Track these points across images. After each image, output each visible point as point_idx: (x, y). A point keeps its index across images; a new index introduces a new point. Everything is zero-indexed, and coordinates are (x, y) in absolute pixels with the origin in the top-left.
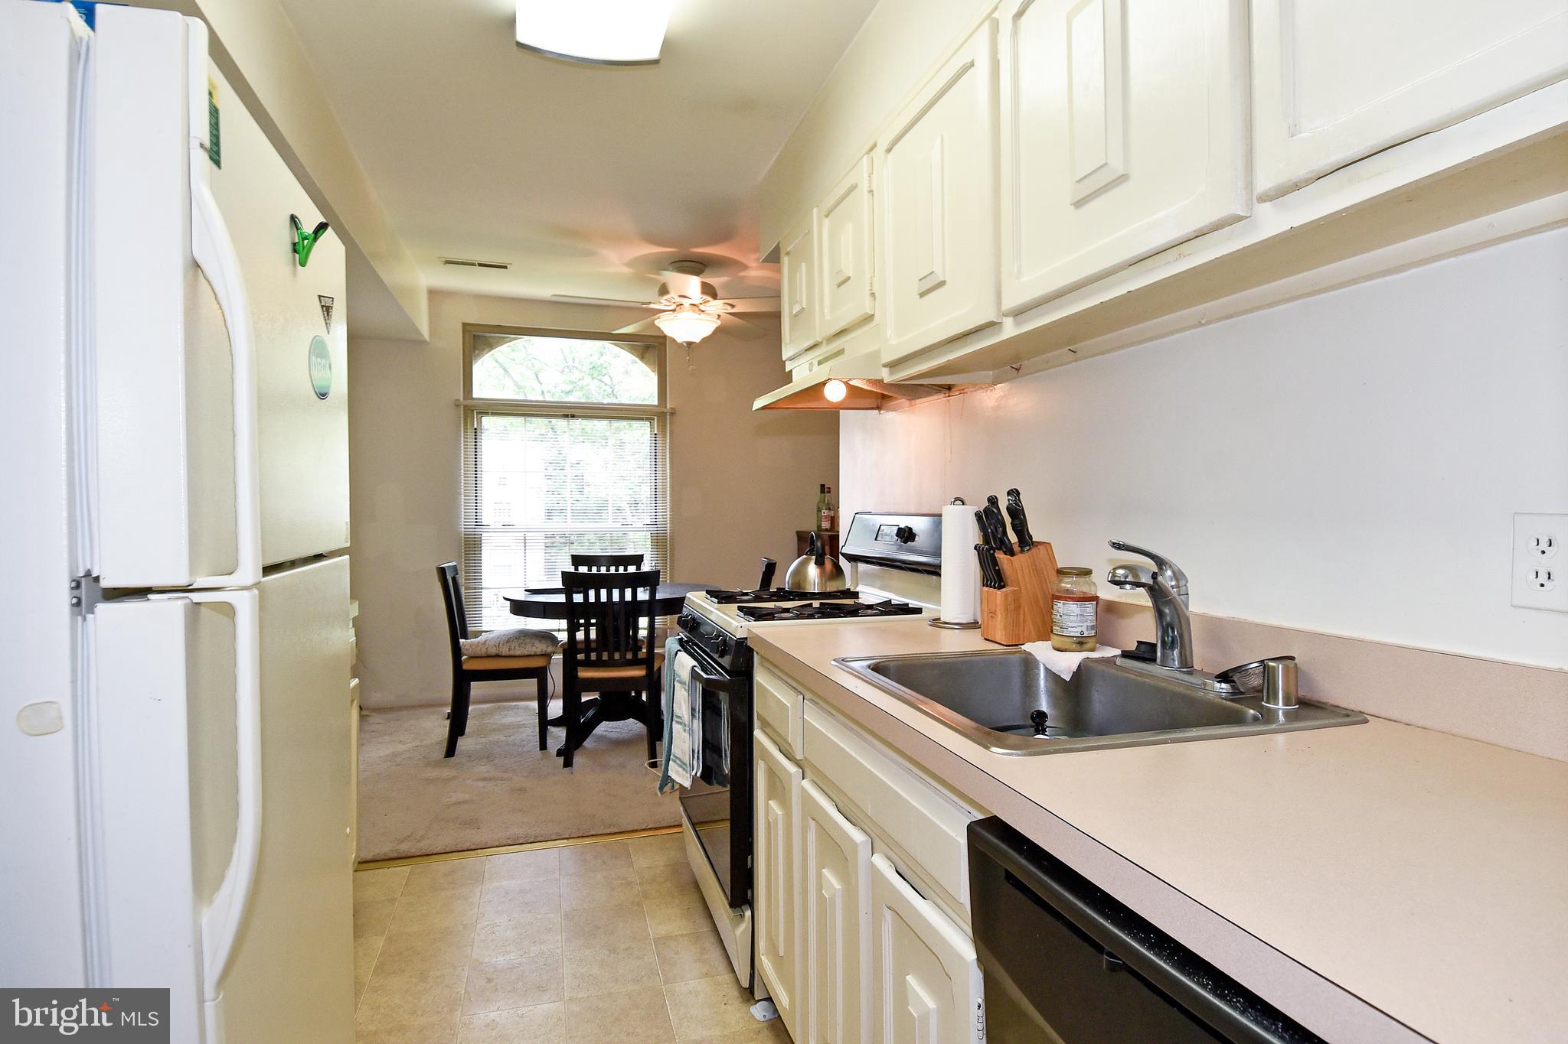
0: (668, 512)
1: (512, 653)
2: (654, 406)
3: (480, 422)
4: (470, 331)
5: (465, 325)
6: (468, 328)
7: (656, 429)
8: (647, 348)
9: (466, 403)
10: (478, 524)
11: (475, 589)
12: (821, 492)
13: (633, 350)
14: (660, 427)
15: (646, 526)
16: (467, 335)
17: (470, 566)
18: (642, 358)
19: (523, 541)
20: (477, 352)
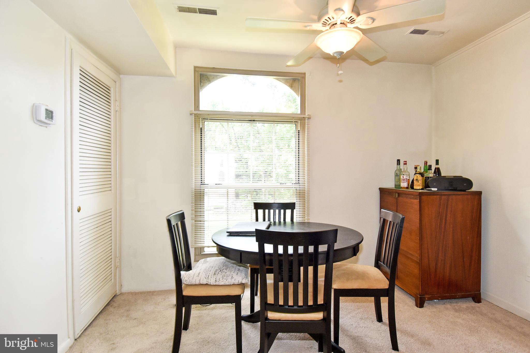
0: (306, 177)
1: (217, 283)
2: (298, 114)
3: (203, 125)
4: (198, 71)
5: (195, 67)
6: (197, 69)
7: (299, 127)
8: (294, 80)
9: (196, 112)
10: (202, 184)
11: (201, 221)
12: (397, 164)
13: (286, 82)
14: (302, 128)
15: (293, 185)
16: (197, 73)
17: (198, 208)
18: (291, 86)
19: (226, 194)
20: (202, 84)
